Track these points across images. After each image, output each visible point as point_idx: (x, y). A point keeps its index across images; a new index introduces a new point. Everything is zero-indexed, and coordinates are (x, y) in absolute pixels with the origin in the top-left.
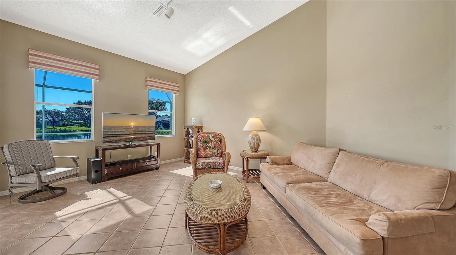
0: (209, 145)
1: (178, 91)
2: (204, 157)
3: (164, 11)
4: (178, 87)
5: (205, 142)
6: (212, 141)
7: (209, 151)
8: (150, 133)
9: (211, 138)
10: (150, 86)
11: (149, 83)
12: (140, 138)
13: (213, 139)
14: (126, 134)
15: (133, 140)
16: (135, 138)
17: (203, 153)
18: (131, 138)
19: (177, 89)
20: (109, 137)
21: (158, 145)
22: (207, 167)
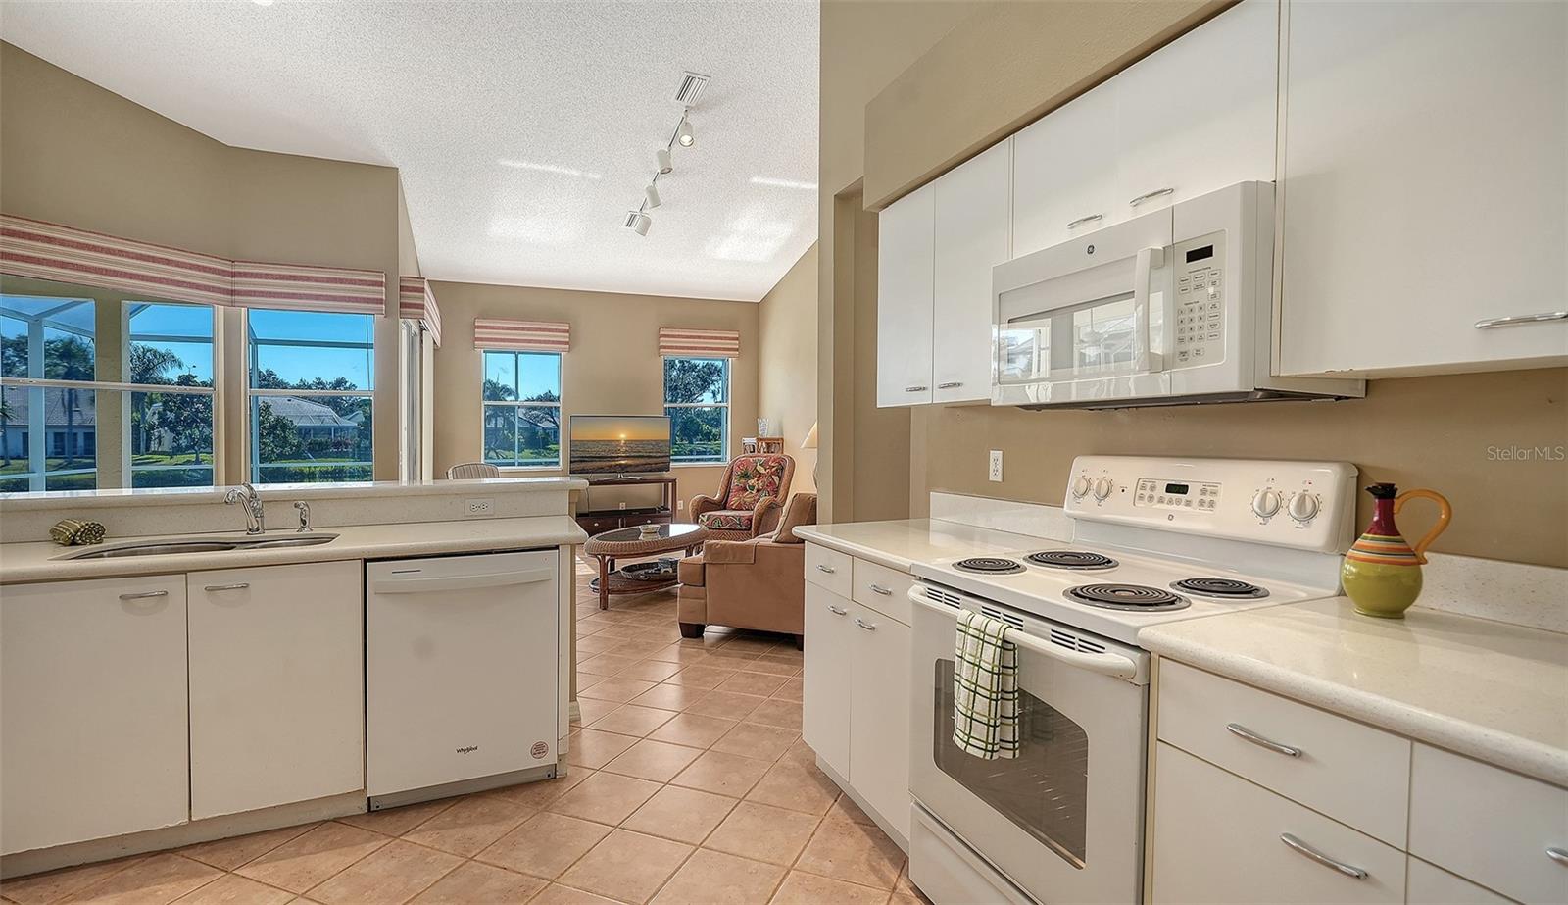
0: (751, 482)
1: (737, 350)
2: (734, 509)
3: (638, 221)
4: (737, 339)
5: (745, 476)
6: (760, 475)
7: (748, 497)
8: (659, 454)
9: (759, 467)
10: (665, 347)
11: (663, 342)
12: (637, 465)
13: (763, 471)
14: (610, 457)
15: (624, 468)
16: (627, 466)
17: (734, 500)
18: (621, 465)
19: (735, 344)
20: (581, 461)
21: (674, 482)
22: (716, 526)
